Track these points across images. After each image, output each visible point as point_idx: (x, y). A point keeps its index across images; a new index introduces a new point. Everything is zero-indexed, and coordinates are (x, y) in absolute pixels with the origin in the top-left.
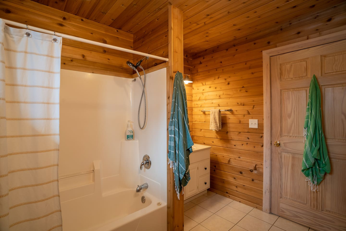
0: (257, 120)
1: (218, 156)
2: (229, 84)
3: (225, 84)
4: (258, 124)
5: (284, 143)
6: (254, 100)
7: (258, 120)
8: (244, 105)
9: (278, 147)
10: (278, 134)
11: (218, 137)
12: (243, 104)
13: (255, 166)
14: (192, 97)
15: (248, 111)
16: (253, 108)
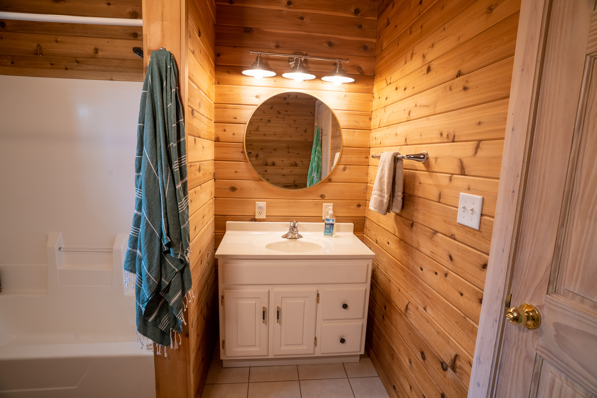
0: (480, 197)
1: (391, 284)
2: (429, 70)
3: (423, 73)
4: (482, 215)
5: (557, 326)
6: (482, 120)
7: (483, 199)
8: (453, 141)
9: (531, 332)
10: (541, 274)
11: (397, 234)
12: (451, 137)
13: (453, 357)
14: (370, 119)
15: (461, 162)
16: (476, 153)
